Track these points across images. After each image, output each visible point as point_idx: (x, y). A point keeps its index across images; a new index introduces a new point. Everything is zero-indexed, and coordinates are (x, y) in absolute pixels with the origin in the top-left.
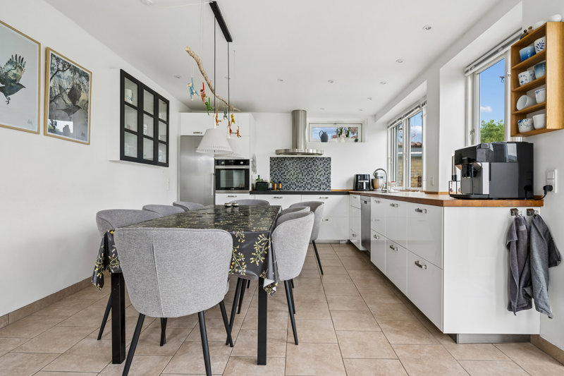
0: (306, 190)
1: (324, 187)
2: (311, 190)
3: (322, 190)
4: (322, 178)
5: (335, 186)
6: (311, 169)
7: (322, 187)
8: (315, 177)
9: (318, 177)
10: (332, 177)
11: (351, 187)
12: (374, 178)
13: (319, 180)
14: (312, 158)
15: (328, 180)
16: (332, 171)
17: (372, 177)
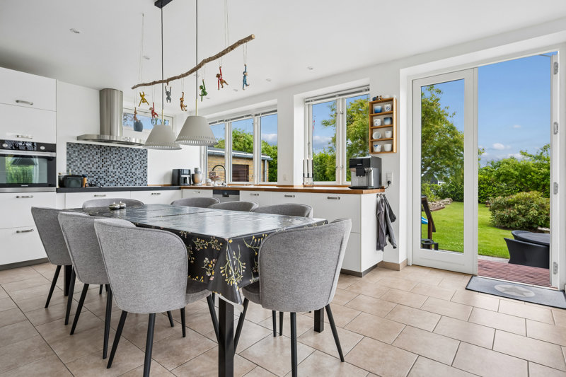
0: (119, 186)
1: (140, 182)
2: (124, 186)
3: (137, 186)
4: (137, 172)
5: (152, 181)
6: (124, 161)
7: (137, 182)
8: (129, 171)
9: (133, 170)
10: (149, 171)
11: (169, 182)
12: (194, 173)
13: (134, 174)
14: (126, 148)
15: (145, 174)
16: (149, 164)
17: (193, 172)
